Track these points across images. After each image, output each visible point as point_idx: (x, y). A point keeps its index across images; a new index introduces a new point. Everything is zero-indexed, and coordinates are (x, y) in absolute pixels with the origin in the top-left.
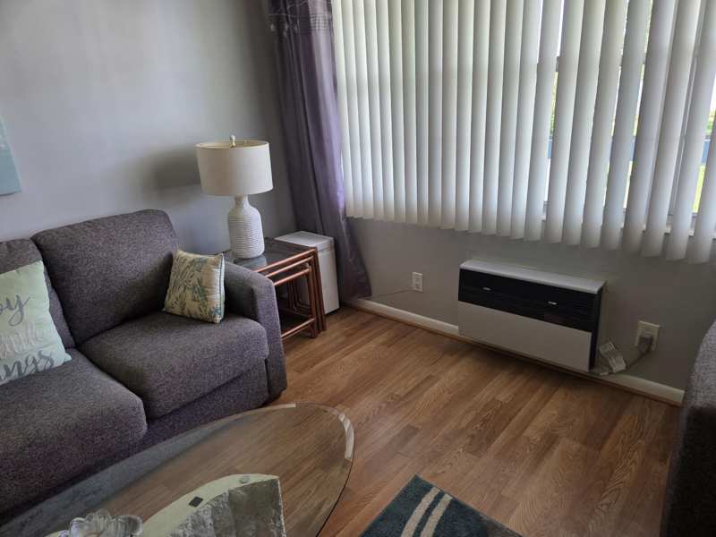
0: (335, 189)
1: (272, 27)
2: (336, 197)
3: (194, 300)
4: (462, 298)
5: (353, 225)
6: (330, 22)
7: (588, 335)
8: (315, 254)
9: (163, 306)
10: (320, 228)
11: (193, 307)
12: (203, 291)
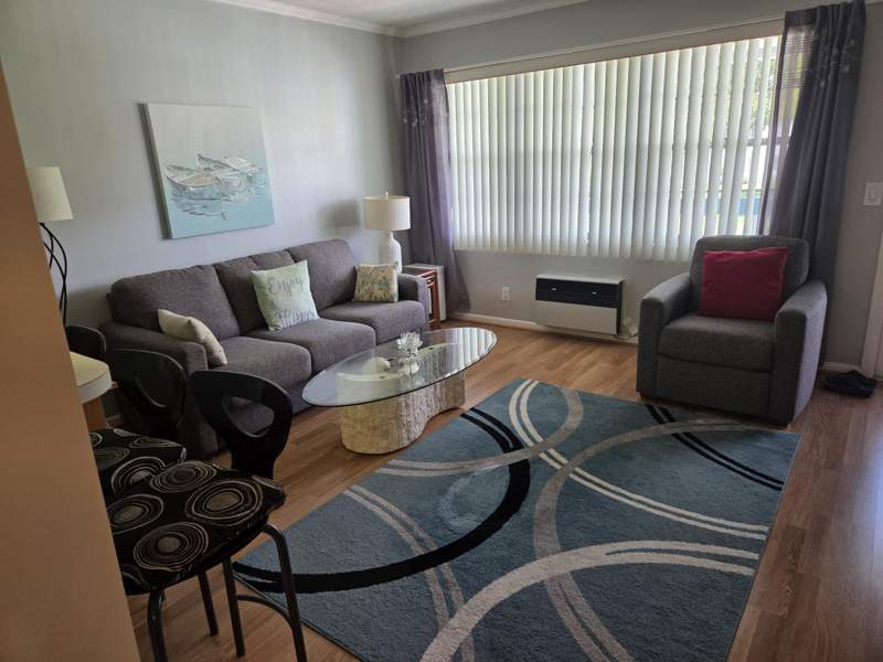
0: (447, 230)
1: (405, 120)
2: (447, 236)
3: (380, 289)
4: (539, 297)
5: (459, 255)
6: (448, 119)
7: (615, 310)
8: (435, 273)
9: (353, 297)
10: (432, 259)
11: (379, 294)
12: (386, 283)
